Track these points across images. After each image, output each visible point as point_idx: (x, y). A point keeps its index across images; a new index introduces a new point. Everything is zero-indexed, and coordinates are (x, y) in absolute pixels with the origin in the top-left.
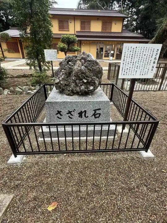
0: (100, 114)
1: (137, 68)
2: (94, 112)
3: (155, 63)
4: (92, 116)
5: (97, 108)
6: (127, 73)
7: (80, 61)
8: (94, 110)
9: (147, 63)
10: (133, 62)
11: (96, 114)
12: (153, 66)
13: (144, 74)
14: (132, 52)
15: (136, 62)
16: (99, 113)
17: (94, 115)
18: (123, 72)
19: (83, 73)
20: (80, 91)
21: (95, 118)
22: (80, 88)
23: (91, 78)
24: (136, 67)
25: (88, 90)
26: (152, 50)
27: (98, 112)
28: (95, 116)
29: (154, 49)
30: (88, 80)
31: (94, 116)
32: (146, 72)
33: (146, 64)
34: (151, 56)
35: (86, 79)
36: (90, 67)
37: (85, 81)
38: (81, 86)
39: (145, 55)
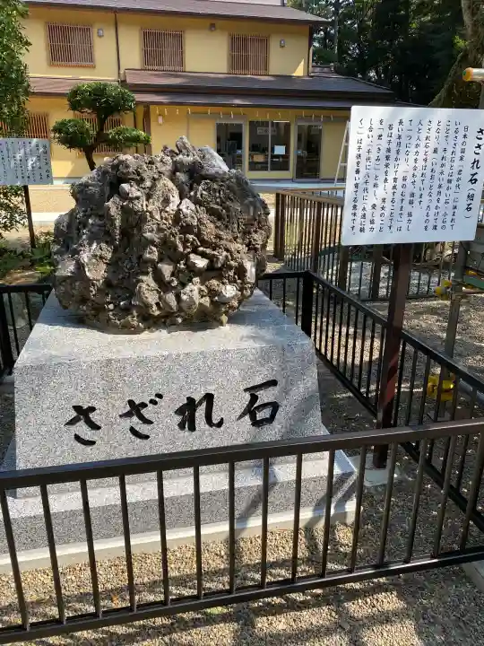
0: (275, 406)
1: (411, 202)
2: (247, 396)
3: (476, 180)
4: (241, 417)
5: (259, 380)
6: (372, 222)
7: (172, 180)
8: (246, 390)
9: (446, 181)
10: (395, 180)
11: (258, 408)
12: (471, 192)
13: (440, 224)
14: (385, 138)
15: (404, 179)
16: (271, 399)
17: (250, 411)
18: (358, 219)
19: (187, 229)
20: (180, 309)
21: (256, 423)
22: (178, 297)
23: (227, 250)
24: (408, 198)
25: (212, 302)
26: (462, 132)
27: (265, 396)
28: (253, 417)
29: (466, 129)
30: (212, 259)
31: (247, 418)
32: (449, 218)
33: (445, 184)
34: (459, 154)
35: (203, 255)
36: (217, 203)
37: (201, 263)
38: (183, 285)
39: (435, 151)
